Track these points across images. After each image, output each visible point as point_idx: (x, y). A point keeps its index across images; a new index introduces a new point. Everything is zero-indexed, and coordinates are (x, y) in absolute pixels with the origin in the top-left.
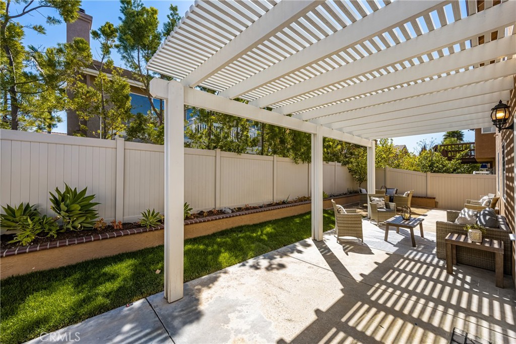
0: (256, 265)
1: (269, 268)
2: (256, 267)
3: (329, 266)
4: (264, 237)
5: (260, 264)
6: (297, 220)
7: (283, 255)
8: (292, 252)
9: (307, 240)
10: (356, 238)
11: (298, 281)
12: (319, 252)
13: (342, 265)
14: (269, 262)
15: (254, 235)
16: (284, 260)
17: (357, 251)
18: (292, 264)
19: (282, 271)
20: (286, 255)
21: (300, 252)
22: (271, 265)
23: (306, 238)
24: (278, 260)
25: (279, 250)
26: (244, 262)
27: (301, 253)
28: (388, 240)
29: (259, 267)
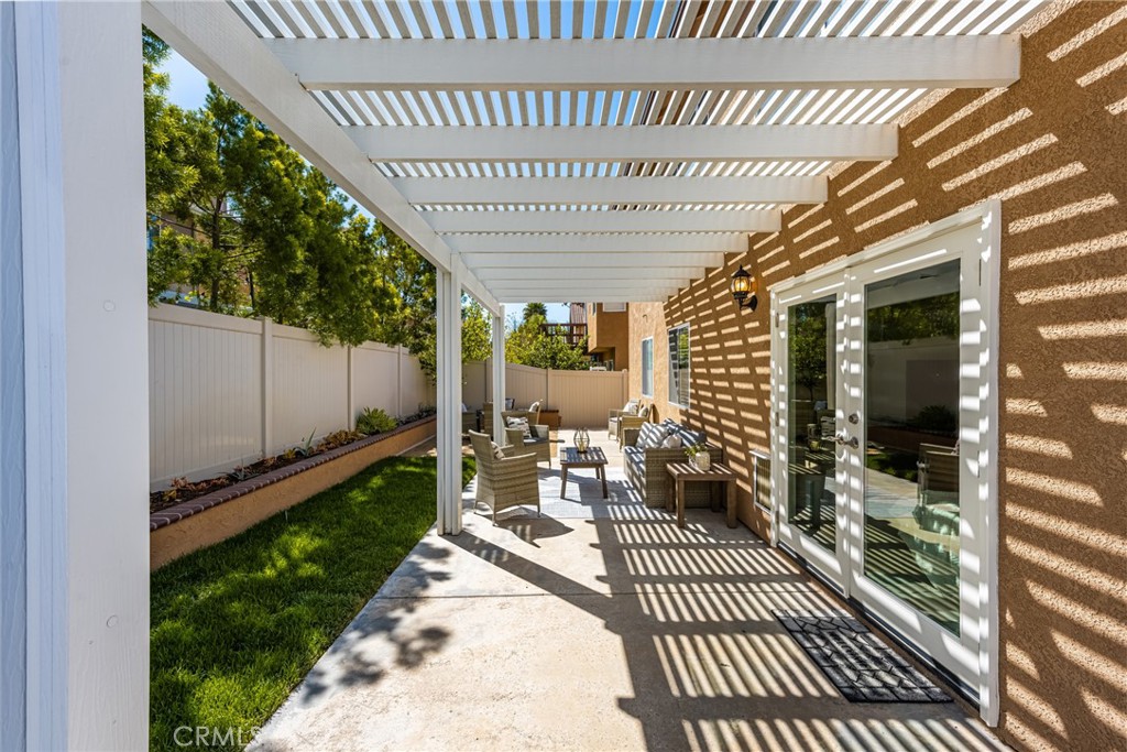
0: (358, 668)
1: (408, 659)
2: (362, 675)
3: (534, 586)
4: (308, 569)
5: (367, 657)
6: (358, 496)
7: (410, 601)
8: (426, 586)
9: (426, 540)
10: (517, 507)
11: (513, 653)
12: (481, 561)
13: (552, 572)
14: (392, 640)
15: (269, 572)
16: (426, 615)
17: (544, 533)
18: (457, 615)
19: (451, 651)
20: (418, 599)
21: (441, 577)
22: (403, 647)
23: (422, 537)
24: (410, 623)
25: (386, 590)
26: (310, 679)
27: (448, 579)
28: (567, 495)
29: (373, 669)
